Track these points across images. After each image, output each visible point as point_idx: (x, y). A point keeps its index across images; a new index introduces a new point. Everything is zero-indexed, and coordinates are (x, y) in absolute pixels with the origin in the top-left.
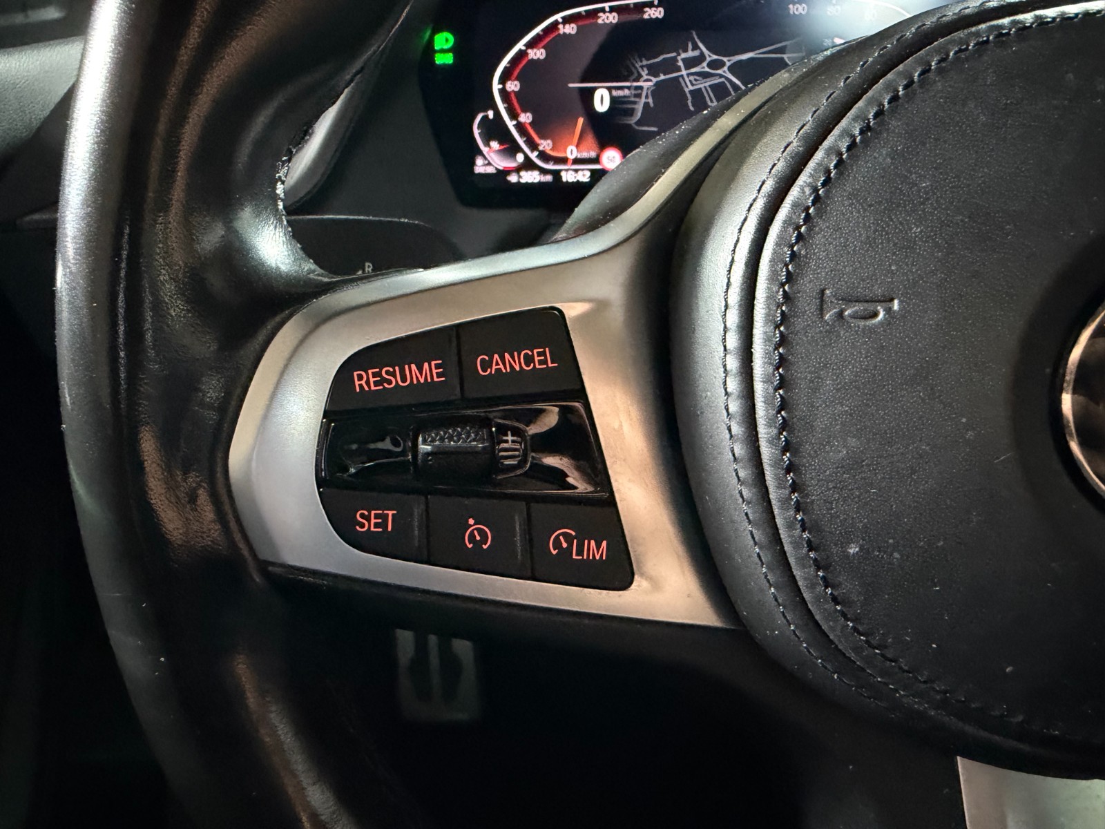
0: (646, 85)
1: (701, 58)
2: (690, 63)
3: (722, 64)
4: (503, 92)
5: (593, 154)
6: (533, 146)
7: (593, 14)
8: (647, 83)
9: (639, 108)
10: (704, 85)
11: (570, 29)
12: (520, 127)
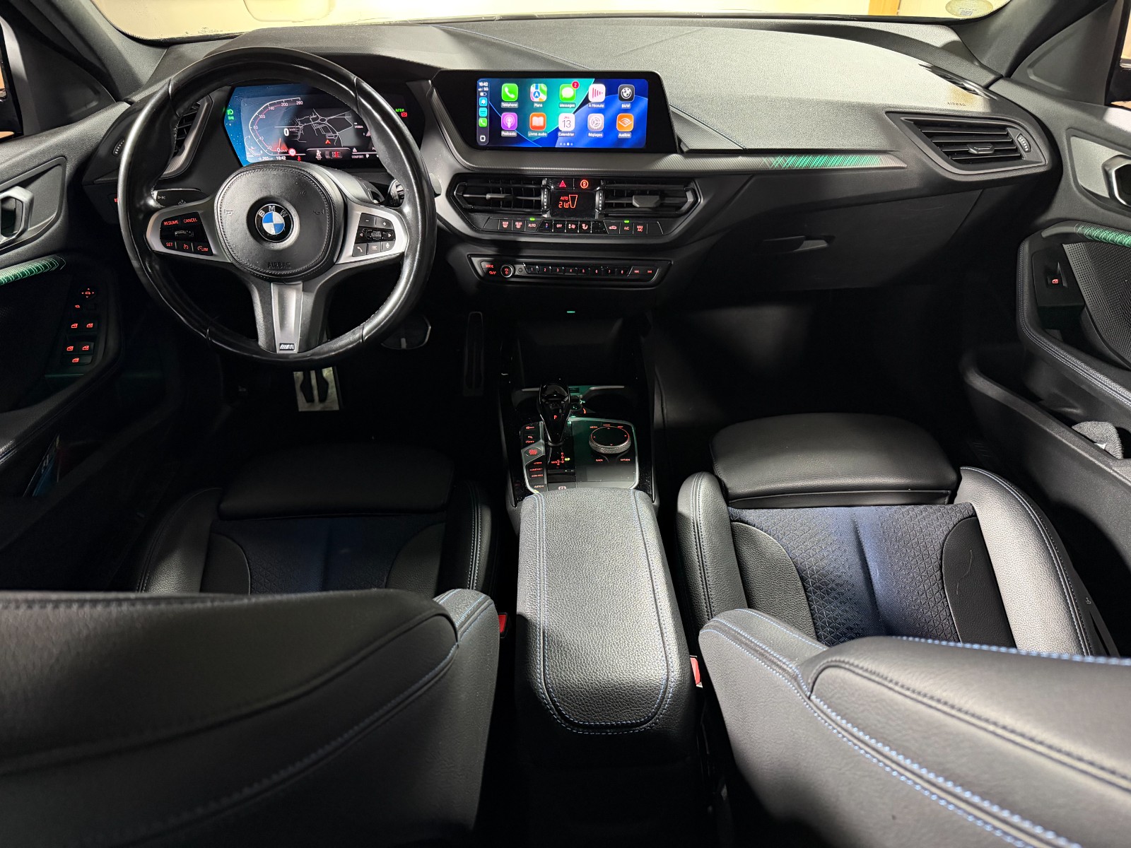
0: (300, 127)
1: (317, 118)
2: (314, 120)
3: (324, 120)
4: (253, 129)
5: (286, 151)
6: (266, 149)
7: (280, 103)
8: (301, 127)
9: (299, 134)
10: (319, 127)
11: (272, 108)
12: (260, 141)
